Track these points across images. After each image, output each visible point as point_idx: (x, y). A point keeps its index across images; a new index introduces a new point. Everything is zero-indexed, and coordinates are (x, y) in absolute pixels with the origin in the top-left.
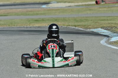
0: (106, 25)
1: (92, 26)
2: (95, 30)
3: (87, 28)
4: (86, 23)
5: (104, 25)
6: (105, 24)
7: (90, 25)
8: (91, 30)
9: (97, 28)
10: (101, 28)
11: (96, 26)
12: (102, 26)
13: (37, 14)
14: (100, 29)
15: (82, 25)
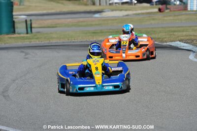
0: (184, 37)
1: (167, 39)
2: (173, 44)
3: (162, 41)
4: (159, 36)
5: (182, 38)
6: (182, 36)
7: (165, 38)
8: (168, 43)
9: (174, 41)
10: (180, 41)
11: (172, 39)
12: (179, 38)
13: (92, 25)
14: (178, 42)
15: (155, 38)
